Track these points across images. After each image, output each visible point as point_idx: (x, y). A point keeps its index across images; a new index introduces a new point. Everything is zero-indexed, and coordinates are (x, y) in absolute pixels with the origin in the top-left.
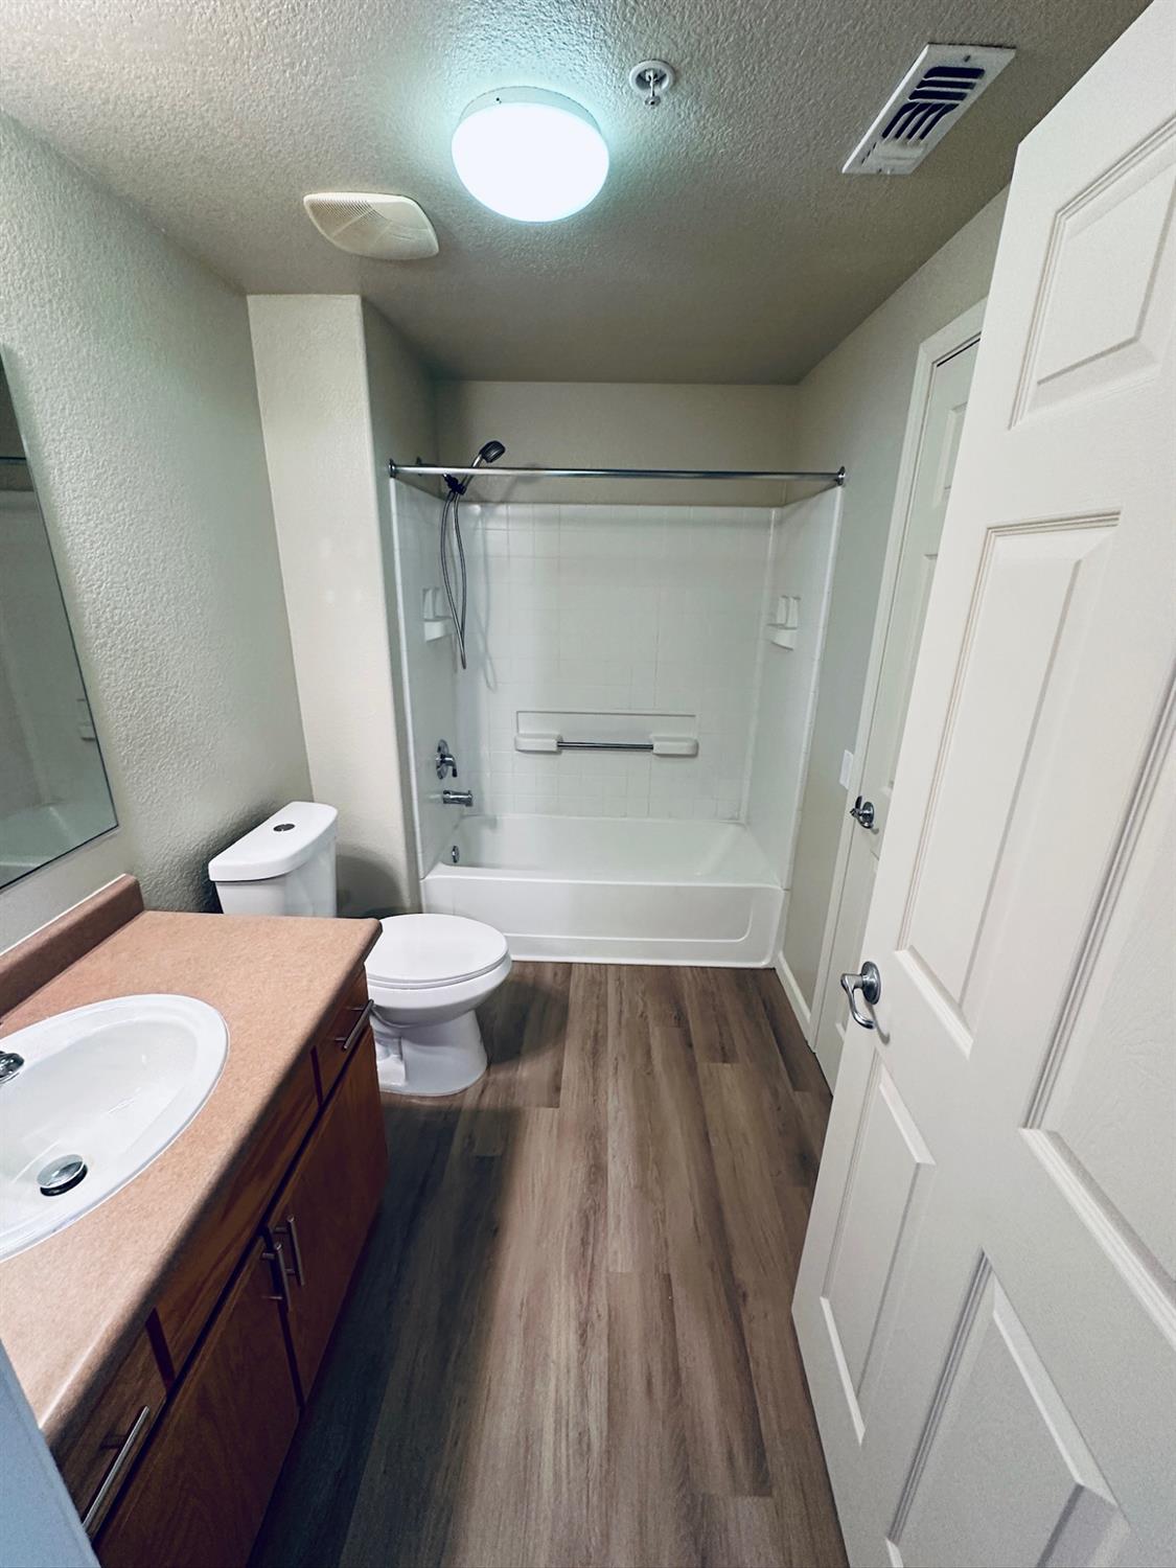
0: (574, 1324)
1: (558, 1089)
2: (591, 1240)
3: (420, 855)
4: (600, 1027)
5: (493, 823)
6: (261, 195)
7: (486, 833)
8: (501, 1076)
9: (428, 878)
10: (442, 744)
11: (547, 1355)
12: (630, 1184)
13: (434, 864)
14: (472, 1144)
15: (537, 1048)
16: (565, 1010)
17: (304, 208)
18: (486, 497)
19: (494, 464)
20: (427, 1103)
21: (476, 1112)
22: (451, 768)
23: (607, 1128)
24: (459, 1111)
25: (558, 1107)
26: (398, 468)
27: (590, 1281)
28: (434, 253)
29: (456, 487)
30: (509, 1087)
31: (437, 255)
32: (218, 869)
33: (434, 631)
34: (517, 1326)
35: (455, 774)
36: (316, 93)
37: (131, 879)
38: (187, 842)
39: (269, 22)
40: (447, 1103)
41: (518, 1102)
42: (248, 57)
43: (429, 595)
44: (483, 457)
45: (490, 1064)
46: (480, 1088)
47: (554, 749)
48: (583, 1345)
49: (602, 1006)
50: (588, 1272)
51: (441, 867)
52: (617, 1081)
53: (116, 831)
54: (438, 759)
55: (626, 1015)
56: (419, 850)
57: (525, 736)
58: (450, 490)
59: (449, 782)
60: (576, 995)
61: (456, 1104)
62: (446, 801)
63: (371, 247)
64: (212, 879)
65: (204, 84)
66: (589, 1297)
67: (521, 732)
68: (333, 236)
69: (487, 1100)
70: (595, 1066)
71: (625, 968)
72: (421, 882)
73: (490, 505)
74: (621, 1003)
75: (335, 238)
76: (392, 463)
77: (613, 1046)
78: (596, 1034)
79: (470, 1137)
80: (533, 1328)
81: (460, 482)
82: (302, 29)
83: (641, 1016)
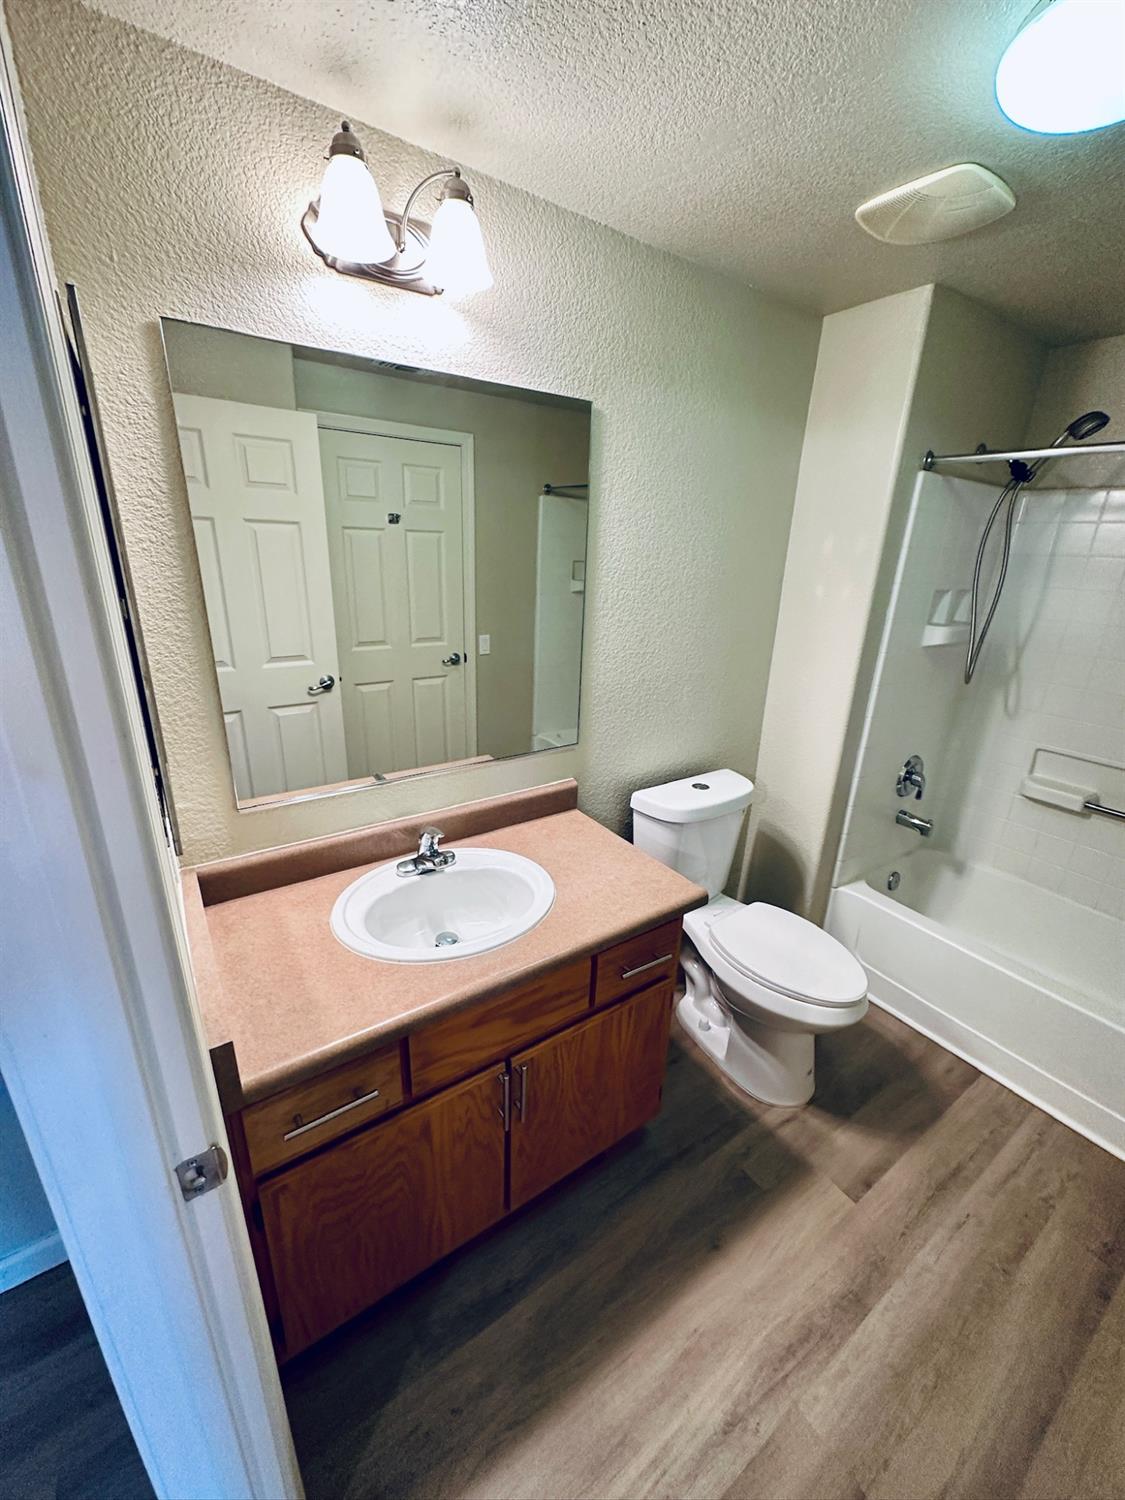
0: (728, 1405)
1: (868, 1185)
2: (800, 1354)
3: (838, 864)
4: (972, 1165)
5: (960, 868)
6: (818, 226)
7: (947, 876)
8: (815, 1122)
9: (841, 889)
10: (913, 762)
11: (686, 1397)
12: (886, 1356)
13: (856, 879)
14: (746, 1155)
15: (874, 1125)
16: (935, 1114)
17: (857, 223)
18: (1077, 482)
19: (1087, 440)
20: (732, 1090)
21: (768, 1134)
22: (917, 788)
23: (899, 1274)
24: (754, 1119)
25: (856, 1201)
26: (935, 460)
27: (772, 1389)
28: (1011, 209)
29: (1020, 473)
30: (816, 1139)
31: (1015, 209)
32: (640, 800)
33: (936, 636)
34: (680, 1343)
35: (919, 796)
36: (846, 112)
37: (575, 783)
38: (626, 771)
39: (794, 75)
40: (749, 1103)
41: (814, 1158)
42: (784, 114)
43: (947, 600)
44: (1070, 434)
45: (812, 1102)
46: (787, 1116)
47: (1078, 808)
48: (725, 1433)
49: (994, 1146)
50: (776, 1380)
51: (862, 885)
52: (950, 1239)
53: (576, 747)
54: (903, 774)
55: (1021, 1181)
56: (840, 857)
57: (1036, 780)
58: (1012, 477)
59: (909, 803)
60: (964, 1109)
61: (757, 1111)
62: (899, 821)
63: (927, 231)
64: (631, 806)
65: (755, 156)
66: (760, 1402)
67: (1037, 774)
68: (887, 236)
69: (786, 1133)
70: (931, 1200)
71: (1061, 1128)
72: (833, 890)
73: (1083, 490)
74: (1023, 1163)
75: (890, 237)
76: (930, 454)
77: (970, 1199)
78: (959, 1169)
79: (749, 1148)
80: (693, 1361)
81: (1028, 468)
82: (822, 63)
83: (1045, 1200)
